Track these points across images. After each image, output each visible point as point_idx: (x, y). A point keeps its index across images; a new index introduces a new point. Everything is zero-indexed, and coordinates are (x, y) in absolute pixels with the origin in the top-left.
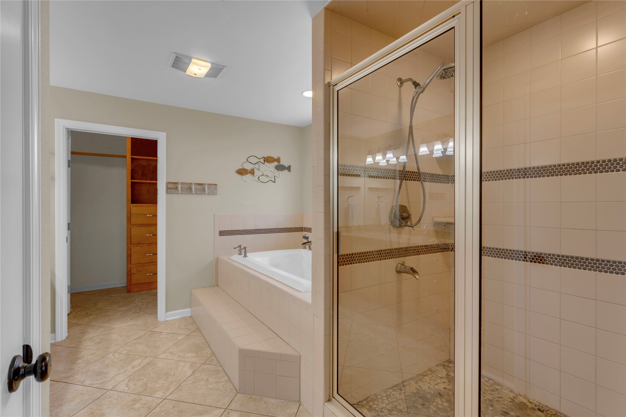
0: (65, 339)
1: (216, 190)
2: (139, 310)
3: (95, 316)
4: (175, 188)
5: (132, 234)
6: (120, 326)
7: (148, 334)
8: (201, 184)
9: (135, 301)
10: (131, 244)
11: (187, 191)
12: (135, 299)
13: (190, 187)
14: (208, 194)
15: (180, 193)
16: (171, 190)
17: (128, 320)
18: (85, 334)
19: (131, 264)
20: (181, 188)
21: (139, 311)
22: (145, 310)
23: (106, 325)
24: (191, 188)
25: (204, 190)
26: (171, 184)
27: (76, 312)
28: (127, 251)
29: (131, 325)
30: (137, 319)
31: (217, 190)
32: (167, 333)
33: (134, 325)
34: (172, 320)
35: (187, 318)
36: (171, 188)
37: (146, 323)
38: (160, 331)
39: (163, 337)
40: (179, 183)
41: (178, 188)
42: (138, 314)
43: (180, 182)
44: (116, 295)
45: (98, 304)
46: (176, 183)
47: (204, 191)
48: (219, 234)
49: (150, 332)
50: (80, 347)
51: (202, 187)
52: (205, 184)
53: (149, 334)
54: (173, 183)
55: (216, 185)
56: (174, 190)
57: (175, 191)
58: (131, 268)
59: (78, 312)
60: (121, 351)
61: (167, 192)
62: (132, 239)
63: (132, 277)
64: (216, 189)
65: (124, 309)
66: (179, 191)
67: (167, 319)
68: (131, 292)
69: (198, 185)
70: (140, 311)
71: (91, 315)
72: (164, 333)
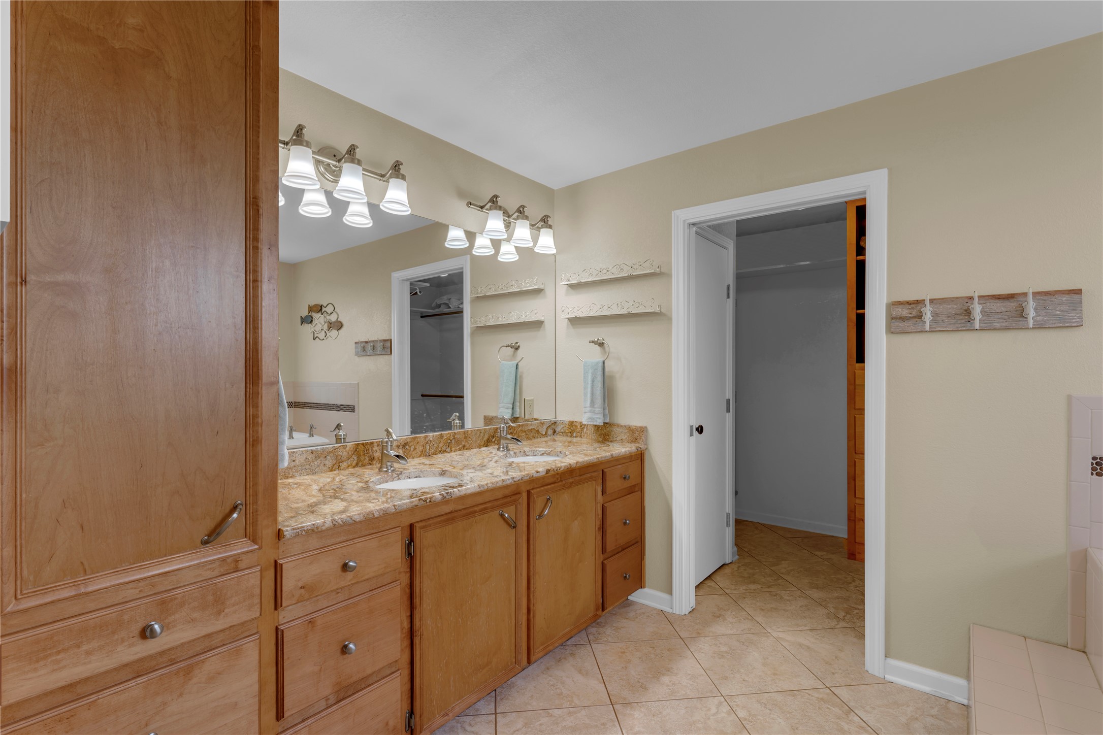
0: (687, 613)
1: (1074, 310)
2: (843, 614)
3: (759, 587)
4: (913, 318)
5: (857, 431)
6: (781, 635)
7: (816, 695)
8: (1010, 297)
9: (850, 583)
10: (855, 453)
11: (953, 321)
12: (854, 581)
13: (966, 311)
14: (1039, 327)
15: (927, 329)
16: (902, 324)
17: (807, 628)
18: (718, 619)
19: (855, 497)
20: (935, 315)
21: (841, 614)
22: (858, 619)
23: (760, 619)
24: (968, 313)
25: (1021, 314)
26: (901, 306)
27: (740, 565)
28: (848, 466)
29: (800, 645)
30: (824, 637)
31: (1084, 309)
32: (864, 725)
33: (808, 647)
34: (903, 689)
35: (951, 705)
36: (902, 319)
37: (836, 657)
38: (851, 704)
39: (846, 727)
40: (924, 300)
41: (924, 314)
42: (834, 623)
43: (928, 298)
44: (825, 553)
45: (783, 562)
46: (917, 302)
47: (1021, 319)
48: (1093, 469)
49: (828, 691)
50: (689, 647)
51: (1012, 305)
52: (1025, 294)
53: (821, 696)
54: (909, 303)
55: (1079, 292)
56: (911, 322)
57: (915, 324)
58: (855, 506)
59: (742, 565)
60: (737, 705)
61: (890, 331)
62: (857, 441)
63: (857, 527)
64: (1076, 306)
65: (816, 594)
66: (925, 322)
67: (889, 677)
68: (855, 559)
69: (997, 301)
70: (844, 619)
71: (754, 582)
72: (856, 719)
